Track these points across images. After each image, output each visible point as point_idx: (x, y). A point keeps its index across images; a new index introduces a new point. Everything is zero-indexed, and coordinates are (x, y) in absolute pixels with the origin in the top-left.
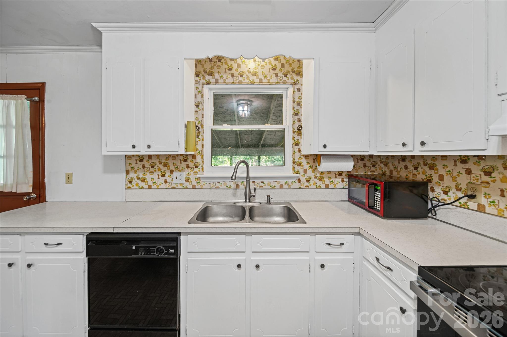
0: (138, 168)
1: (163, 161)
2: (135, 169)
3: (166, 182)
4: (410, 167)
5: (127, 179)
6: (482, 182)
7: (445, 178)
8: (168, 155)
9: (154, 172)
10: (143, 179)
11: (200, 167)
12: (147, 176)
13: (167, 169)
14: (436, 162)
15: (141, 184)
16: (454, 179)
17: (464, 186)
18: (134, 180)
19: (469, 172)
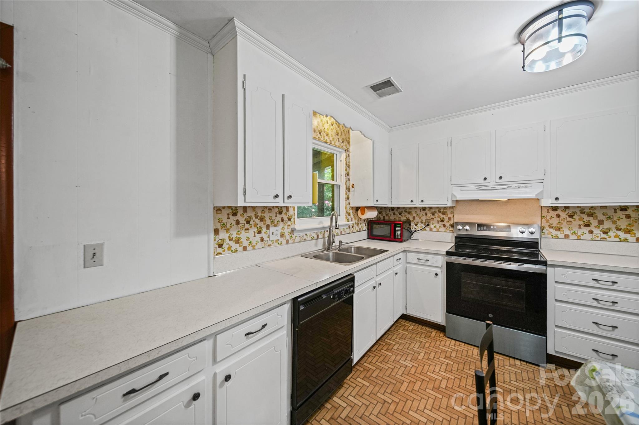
0: (231, 225)
1: (259, 214)
2: (227, 227)
3: (262, 240)
4: (397, 213)
5: (216, 241)
6: (431, 218)
7: (416, 218)
8: (265, 207)
9: (249, 228)
10: (237, 240)
11: (292, 220)
12: (241, 234)
13: (263, 223)
14: (411, 211)
15: (235, 246)
16: (420, 218)
17: (424, 221)
18: (225, 242)
19: (426, 214)
